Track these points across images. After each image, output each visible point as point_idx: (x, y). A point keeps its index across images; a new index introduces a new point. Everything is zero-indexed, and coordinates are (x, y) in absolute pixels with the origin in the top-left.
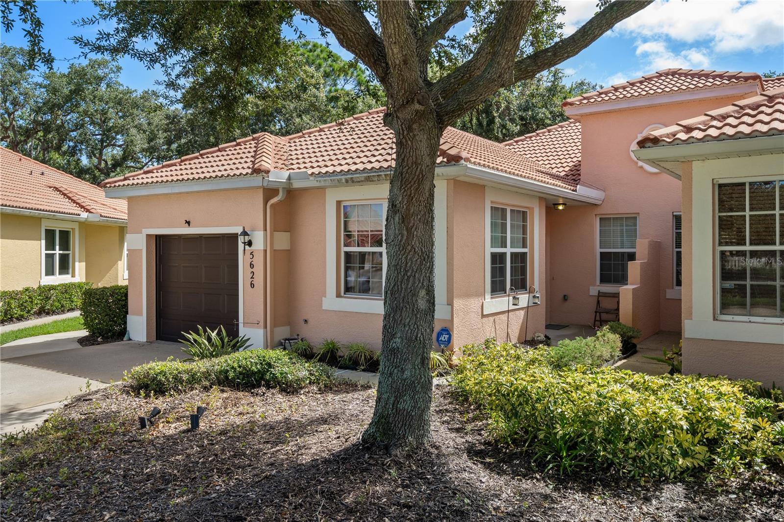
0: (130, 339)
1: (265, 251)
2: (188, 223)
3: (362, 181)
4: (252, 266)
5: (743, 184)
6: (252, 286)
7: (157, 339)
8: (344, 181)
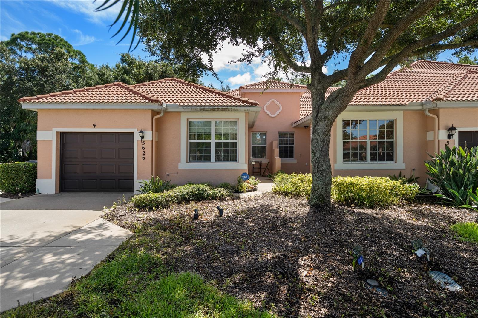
0: (40, 194)
1: (152, 141)
2: (94, 126)
3: (209, 110)
4: (143, 148)
5: (350, 121)
6: (144, 158)
7: (60, 192)
8: (199, 109)
